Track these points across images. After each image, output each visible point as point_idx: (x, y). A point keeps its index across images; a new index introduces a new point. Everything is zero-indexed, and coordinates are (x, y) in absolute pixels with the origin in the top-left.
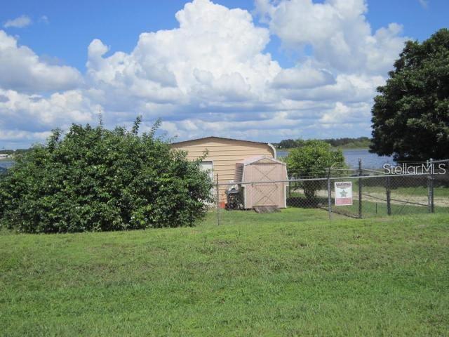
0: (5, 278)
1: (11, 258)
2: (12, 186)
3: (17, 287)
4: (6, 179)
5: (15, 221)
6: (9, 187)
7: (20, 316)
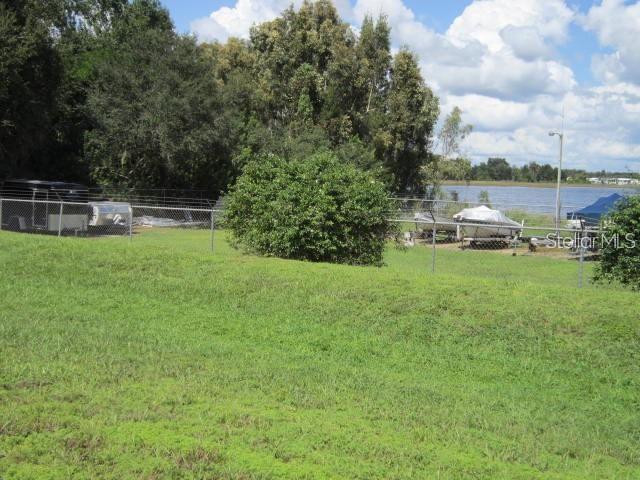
0: (611, 350)
1: (622, 324)
2: (633, 222)
3: (625, 365)
4: (626, 211)
5: (633, 272)
6: (630, 224)
7: (625, 406)
